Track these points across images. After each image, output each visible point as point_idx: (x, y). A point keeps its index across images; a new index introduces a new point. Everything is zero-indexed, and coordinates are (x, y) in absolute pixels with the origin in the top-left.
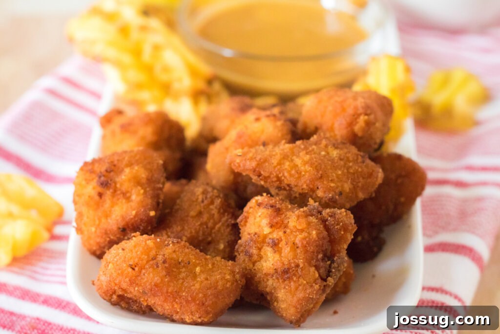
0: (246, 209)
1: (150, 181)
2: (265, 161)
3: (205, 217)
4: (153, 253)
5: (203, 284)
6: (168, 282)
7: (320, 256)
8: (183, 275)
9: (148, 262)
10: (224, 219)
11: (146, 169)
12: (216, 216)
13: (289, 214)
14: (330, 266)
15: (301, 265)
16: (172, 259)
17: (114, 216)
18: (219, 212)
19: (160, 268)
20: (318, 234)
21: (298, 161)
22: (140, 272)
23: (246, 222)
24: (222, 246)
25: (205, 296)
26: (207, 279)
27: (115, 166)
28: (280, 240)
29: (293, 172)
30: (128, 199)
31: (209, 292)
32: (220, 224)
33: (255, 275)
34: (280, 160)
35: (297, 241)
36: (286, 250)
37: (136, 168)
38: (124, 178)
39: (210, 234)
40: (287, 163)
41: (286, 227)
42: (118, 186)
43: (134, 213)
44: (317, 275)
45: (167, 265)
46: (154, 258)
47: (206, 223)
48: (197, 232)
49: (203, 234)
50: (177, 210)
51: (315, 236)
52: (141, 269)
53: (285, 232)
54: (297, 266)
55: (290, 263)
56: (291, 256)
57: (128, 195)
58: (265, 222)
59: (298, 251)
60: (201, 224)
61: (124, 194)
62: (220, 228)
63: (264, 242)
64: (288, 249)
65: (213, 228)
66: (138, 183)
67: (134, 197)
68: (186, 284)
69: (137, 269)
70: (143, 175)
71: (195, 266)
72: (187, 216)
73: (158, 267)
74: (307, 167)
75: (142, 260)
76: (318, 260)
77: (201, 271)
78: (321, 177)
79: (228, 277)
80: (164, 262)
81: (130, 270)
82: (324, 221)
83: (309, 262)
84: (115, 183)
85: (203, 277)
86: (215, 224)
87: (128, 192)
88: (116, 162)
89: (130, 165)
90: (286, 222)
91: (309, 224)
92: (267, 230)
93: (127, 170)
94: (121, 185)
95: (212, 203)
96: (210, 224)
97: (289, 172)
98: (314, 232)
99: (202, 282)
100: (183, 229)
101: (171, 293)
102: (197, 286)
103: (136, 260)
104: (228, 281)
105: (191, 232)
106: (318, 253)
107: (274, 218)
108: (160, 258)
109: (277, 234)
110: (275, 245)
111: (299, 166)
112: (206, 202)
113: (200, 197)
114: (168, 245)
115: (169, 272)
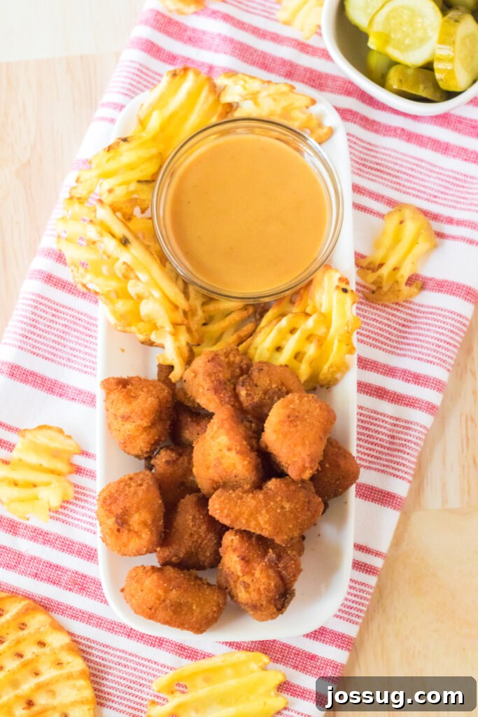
1: (153, 521)
3: (196, 537)
4: (163, 598)
6: (175, 619)
7: (277, 597)
8: (184, 611)
9: (160, 604)
10: (209, 537)
11: (150, 513)
12: (203, 535)
13: (256, 565)
14: (284, 601)
16: (176, 602)
18: (205, 533)
19: (169, 610)
20: (275, 586)
23: (225, 555)
24: (208, 554)
25: (201, 625)
26: (200, 613)
27: (127, 511)
28: (249, 585)
29: (257, 528)
30: (139, 537)
31: (203, 621)
32: (207, 541)
36: (254, 593)
38: (135, 520)
39: (199, 547)
41: (253, 575)
42: (131, 528)
45: (173, 608)
46: (164, 601)
47: (197, 542)
48: (191, 547)
49: (195, 547)
51: (273, 586)
52: (156, 610)
53: (253, 581)
55: (257, 603)
56: (257, 598)
57: (139, 534)
58: (238, 566)
60: (193, 542)
61: (136, 533)
62: (206, 543)
65: (201, 544)
66: (145, 524)
67: (143, 536)
68: (187, 618)
69: (153, 610)
70: (149, 518)
73: (167, 610)
74: (267, 525)
75: (156, 603)
76: (275, 600)
77: (197, 607)
80: (171, 606)
81: (148, 610)
82: (280, 574)
83: (269, 602)
84: (129, 525)
85: (198, 610)
87: (138, 532)
88: (128, 509)
89: (138, 509)
90: (253, 572)
92: (240, 574)
93: (136, 515)
94: (133, 526)
96: (199, 541)
97: (255, 528)
98: (273, 584)
99: (197, 615)
100: (180, 546)
102: (194, 619)
103: (152, 604)
104: (215, 612)
105: (186, 548)
106: (275, 595)
107: (245, 567)
108: (168, 602)
109: (247, 579)
110: (246, 586)
111: (262, 524)
113: (191, 524)
114: (172, 590)
115: (175, 612)
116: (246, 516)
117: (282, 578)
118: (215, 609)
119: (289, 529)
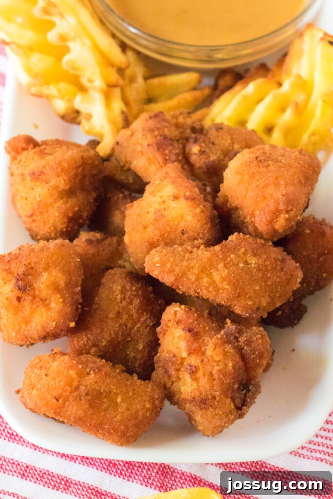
1: (68, 285)
3: (125, 316)
4: (75, 383)
5: (125, 416)
6: (91, 414)
7: (236, 386)
8: (105, 405)
9: (71, 392)
10: (142, 319)
11: (64, 272)
12: (135, 316)
13: (207, 339)
14: (245, 395)
15: (218, 398)
16: (95, 390)
18: (138, 312)
19: (83, 401)
20: (234, 367)
21: (217, 277)
22: (64, 403)
23: (164, 334)
24: (141, 347)
25: (127, 427)
26: (128, 409)
27: (32, 268)
28: (197, 368)
29: (211, 289)
30: (47, 306)
31: (131, 424)
32: (139, 325)
34: (198, 275)
35: (215, 372)
36: (204, 382)
38: (43, 282)
39: (129, 334)
40: (205, 280)
41: (204, 353)
42: (37, 293)
43: (54, 324)
44: (233, 407)
45: (90, 398)
46: (77, 388)
47: (125, 324)
48: (117, 333)
49: (123, 335)
50: (96, 310)
51: (231, 368)
52: (64, 402)
53: (202, 361)
54: (214, 398)
55: (207, 395)
56: (207, 387)
57: (47, 302)
58: (183, 345)
59: (215, 382)
60: (121, 325)
61: (43, 300)
62: (139, 328)
63: (182, 364)
64: (206, 380)
65: (131, 329)
66: (56, 288)
67: (53, 305)
68: (108, 416)
69: (61, 401)
70: (62, 280)
71: (116, 394)
72: (107, 317)
73: (81, 400)
74: (225, 283)
75: (66, 391)
76: (233, 391)
77: (123, 400)
78: (239, 296)
80: (87, 394)
81: (54, 401)
83: (224, 393)
84: (34, 289)
85: (124, 406)
86: (135, 324)
87: (46, 300)
89: (47, 268)
90: (203, 349)
91: (225, 354)
92: (185, 354)
93: (45, 275)
94: (40, 291)
95: (131, 303)
96: (129, 325)
97: (207, 289)
98: (230, 364)
99: (123, 413)
100: (102, 330)
101: (94, 426)
102: (119, 417)
103: (60, 391)
104: (148, 410)
105: (111, 334)
106: (234, 383)
107: (192, 343)
108: (82, 388)
109: (194, 361)
110: (193, 371)
111: (217, 283)
112: (124, 303)
113: (119, 297)
115: (92, 405)
116: (196, 271)
117: (243, 358)
118: (148, 406)
119: (255, 291)
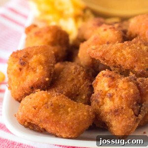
0: (97, 77)
2: (107, 52)
3: (76, 81)
4: (46, 100)
5: (72, 117)
6: (53, 116)
7: (135, 103)
8: (62, 112)
9: (43, 105)
10: (86, 82)
12: (81, 81)
14: (140, 108)
15: (124, 108)
16: (56, 103)
17: (27, 81)
18: (83, 79)
19: (49, 108)
21: (124, 52)
22: (39, 110)
23: (97, 84)
25: (73, 124)
26: (74, 115)
27: (28, 54)
28: (113, 94)
29: (122, 58)
30: (35, 72)
31: (75, 121)
32: (83, 85)
33: (100, 112)
34: (115, 52)
35: (123, 95)
36: (117, 100)
37: (39, 55)
38: (33, 61)
40: (119, 53)
42: (30, 65)
43: (37, 79)
44: (133, 113)
45: (53, 107)
46: (46, 103)
48: (71, 89)
49: (74, 91)
50: (61, 78)
51: (132, 92)
53: (116, 90)
54: (122, 108)
55: (118, 107)
56: (119, 103)
57: (35, 69)
58: (106, 84)
59: (123, 100)
60: (73, 86)
61: (33, 69)
62: (83, 87)
63: (105, 95)
64: (118, 99)
65: (79, 87)
66: (41, 63)
68: (62, 117)
69: (37, 109)
70: (43, 59)
71: (68, 107)
72: (66, 81)
73: (48, 108)
74: (129, 55)
75: (40, 104)
76: (133, 105)
77: (71, 111)
78: (137, 61)
79: (85, 114)
80: (52, 105)
81: (33, 109)
82: (137, 84)
84: (28, 63)
86: (81, 85)
88: (29, 52)
89: (36, 53)
90: (117, 84)
91: (129, 86)
92: (107, 89)
93: (35, 57)
94: (31, 64)
95: (79, 74)
96: (78, 85)
97: (120, 58)
99: (71, 116)
100: (64, 87)
101: (55, 122)
102: (69, 118)
103: (37, 104)
104: (85, 116)
105: (68, 89)
106: (134, 101)
108: (49, 103)
110: (111, 97)
112: (76, 73)
113: (73, 71)
114: (54, 96)
115: (54, 111)
